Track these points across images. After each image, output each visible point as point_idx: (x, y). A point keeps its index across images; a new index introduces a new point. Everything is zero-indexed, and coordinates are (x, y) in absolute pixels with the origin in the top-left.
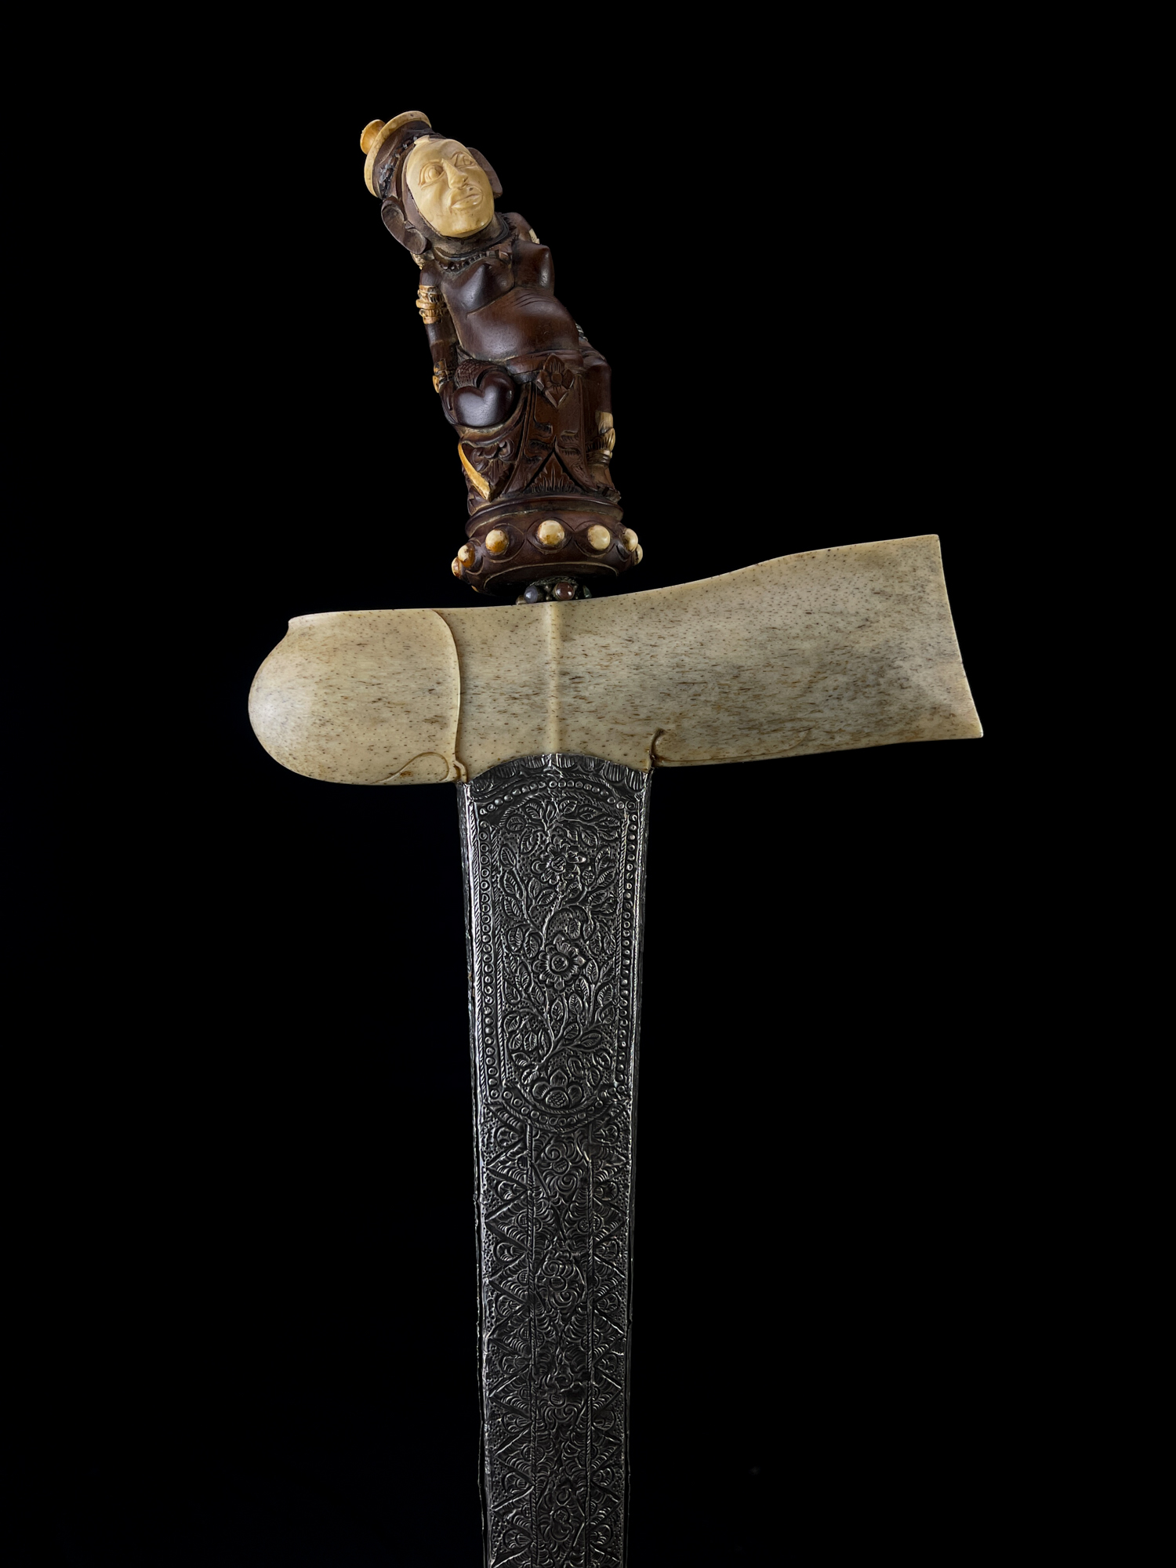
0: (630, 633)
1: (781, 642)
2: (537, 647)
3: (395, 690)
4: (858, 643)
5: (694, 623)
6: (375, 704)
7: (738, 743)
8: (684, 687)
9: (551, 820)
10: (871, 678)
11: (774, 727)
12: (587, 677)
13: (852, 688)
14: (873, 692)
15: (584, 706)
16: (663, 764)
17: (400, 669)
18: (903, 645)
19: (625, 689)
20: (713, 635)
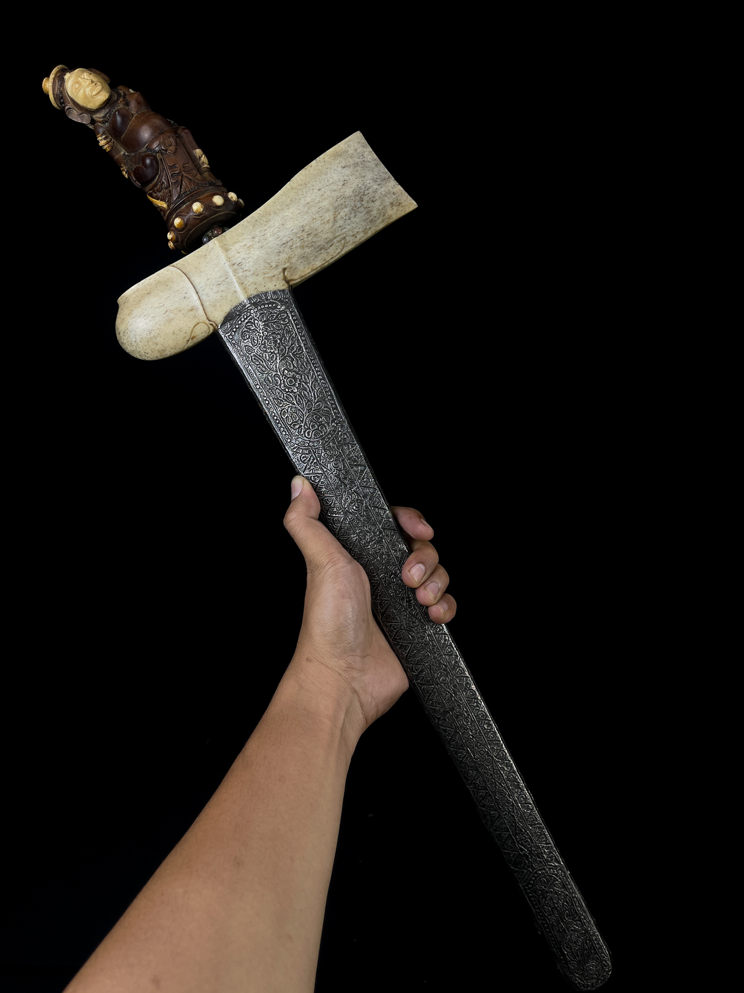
0: (252, 235)
1: (314, 207)
2: (218, 259)
3: (170, 304)
4: (345, 192)
5: (276, 218)
6: (166, 314)
7: (319, 258)
8: (284, 245)
9: (259, 327)
10: (358, 204)
11: (330, 244)
12: (244, 261)
13: (353, 212)
14: (362, 209)
15: (248, 274)
16: (292, 283)
17: (169, 295)
18: (365, 184)
19: (261, 258)
20: (285, 218)
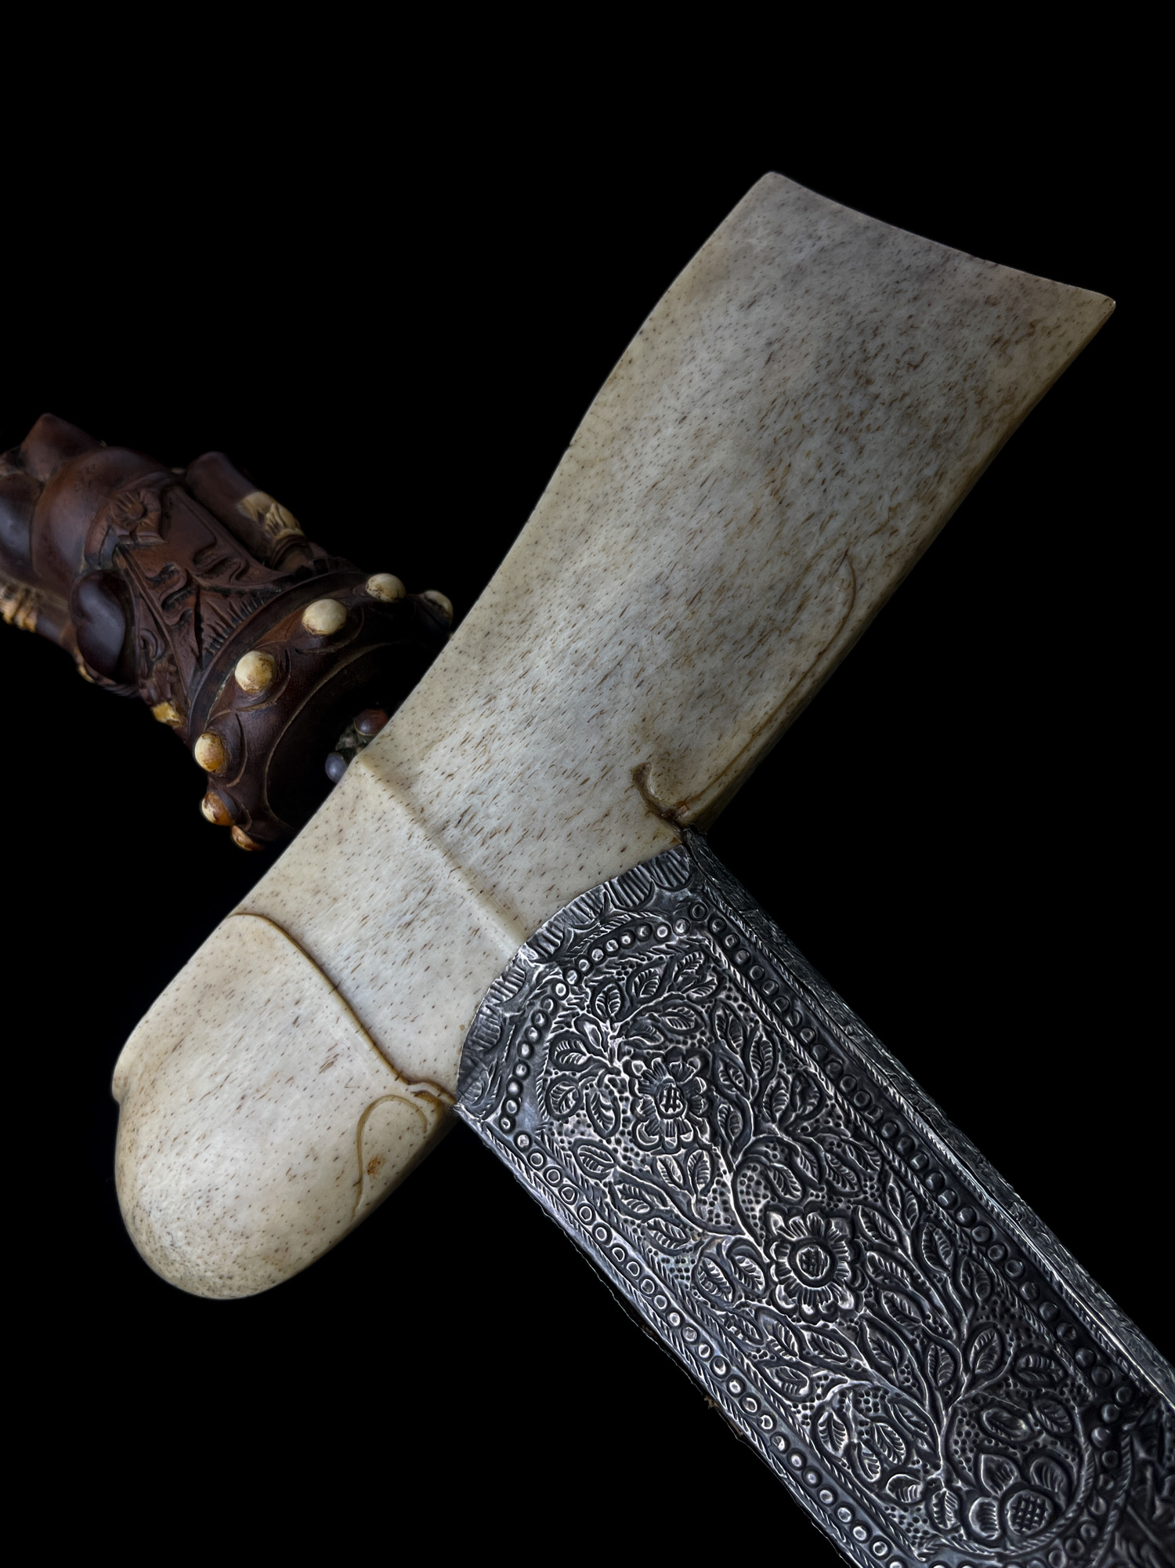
0: (483, 691)
1: (680, 491)
2: (383, 829)
3: (251, 1066)
4: (786, 380)
5: (550, 594)
6: (244, 1111)
7: (767, 676)
8: (611, 681)
9: (605, 1046)
10: (857, 403)
11: (792, 606)
12: (476, 800)
13: (844, 439)
14: (879, 414)
15: (504, 842)
16: (687, 815)
17: (239, 1032)
18: (858, 319)
19: (537, 766)
20: (586, 579)
